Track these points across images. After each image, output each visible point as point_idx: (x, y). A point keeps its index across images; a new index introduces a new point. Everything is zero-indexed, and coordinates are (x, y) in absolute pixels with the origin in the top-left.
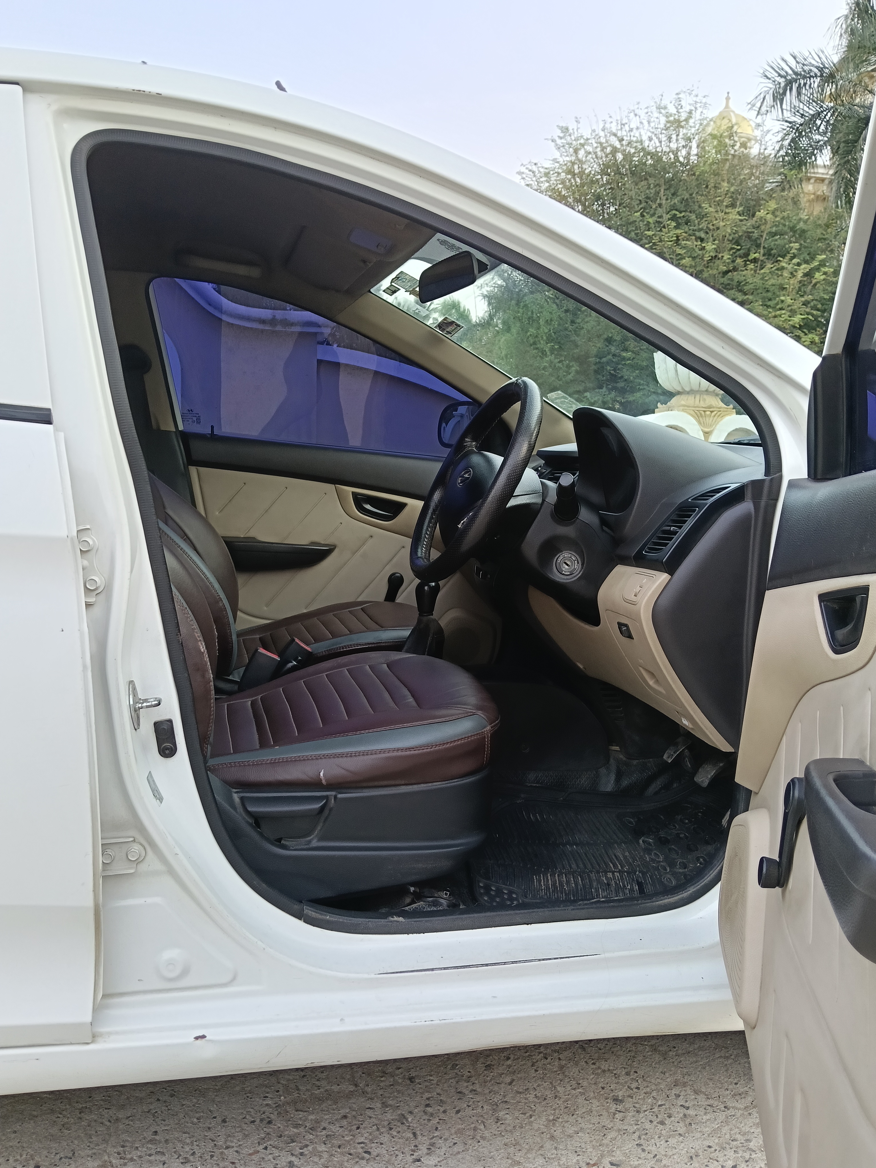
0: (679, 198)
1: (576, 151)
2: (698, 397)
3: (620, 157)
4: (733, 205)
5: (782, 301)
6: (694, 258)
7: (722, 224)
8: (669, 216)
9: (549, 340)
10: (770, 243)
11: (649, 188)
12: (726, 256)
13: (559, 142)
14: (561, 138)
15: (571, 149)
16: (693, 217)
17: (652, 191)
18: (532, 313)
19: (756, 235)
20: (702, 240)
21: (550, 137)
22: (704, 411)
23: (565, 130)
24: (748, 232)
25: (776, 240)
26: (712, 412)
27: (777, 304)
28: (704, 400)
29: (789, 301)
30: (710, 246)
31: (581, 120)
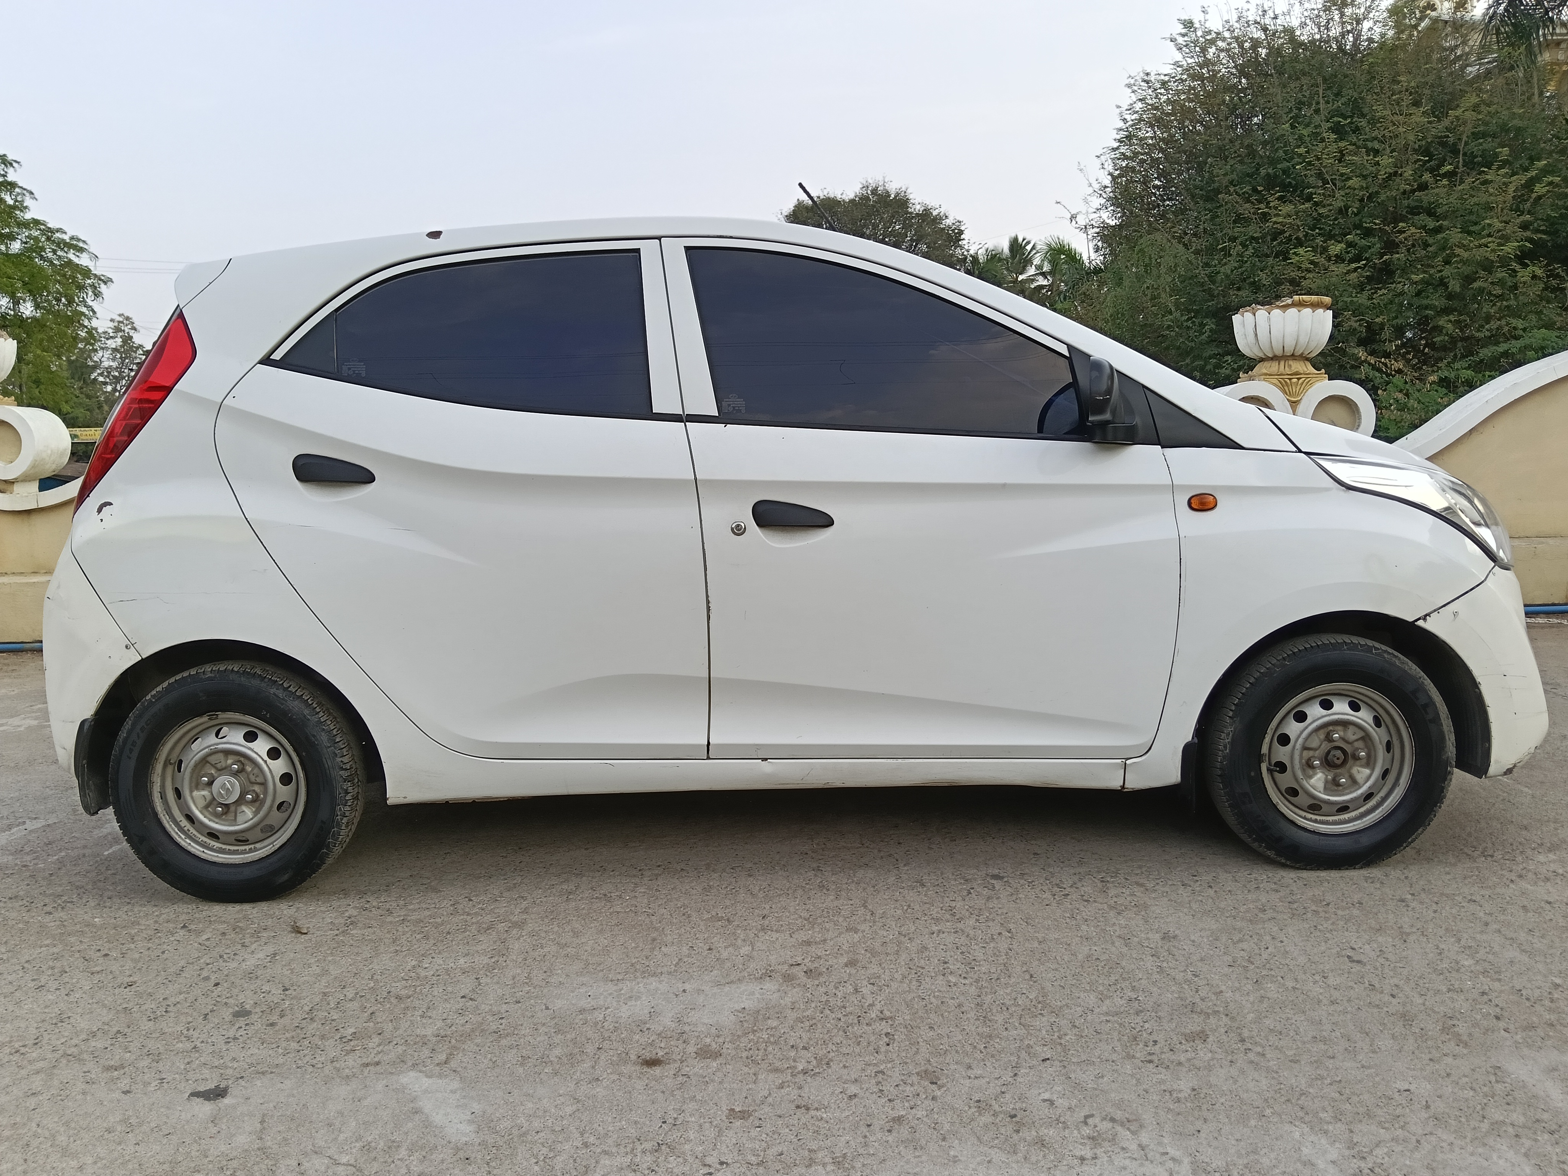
0: (1343, 100)
1: (1204, 50)
2: (1282, 363)
3: (1263, 52)
4: (1416, 104)
5: (1490, 225)
6: (1365, 177)
7: (1401, 129)
8: (1329, 125)
9: (1174, 291)
10: (1475, 147)
11: (1301, 89)
12: (1408, 172)
13: (1181, 40)
14: (1183, 35)
15: (1197, 49)
16: (1363, 123)
17: (1307, 94)
18: (1150, 258)
19: (1451, 140)
20: (1376, 152)
21: (1169, 36)
22: (1290, 379)
23: (1188, 24)
24: (1441, 137)
25: (1481, 144)
26: (1299, 379)
27: (1483, 229)
28: (1290, 366)
29: (1498, 225)
30: (1386, 161)
31: (1209, 10)
